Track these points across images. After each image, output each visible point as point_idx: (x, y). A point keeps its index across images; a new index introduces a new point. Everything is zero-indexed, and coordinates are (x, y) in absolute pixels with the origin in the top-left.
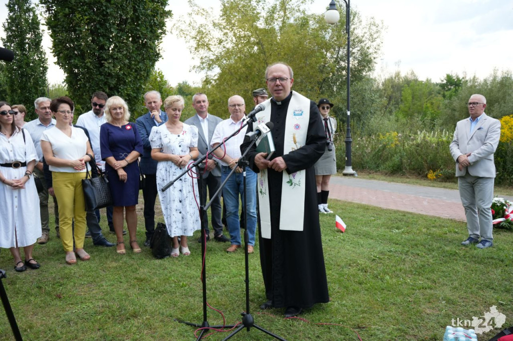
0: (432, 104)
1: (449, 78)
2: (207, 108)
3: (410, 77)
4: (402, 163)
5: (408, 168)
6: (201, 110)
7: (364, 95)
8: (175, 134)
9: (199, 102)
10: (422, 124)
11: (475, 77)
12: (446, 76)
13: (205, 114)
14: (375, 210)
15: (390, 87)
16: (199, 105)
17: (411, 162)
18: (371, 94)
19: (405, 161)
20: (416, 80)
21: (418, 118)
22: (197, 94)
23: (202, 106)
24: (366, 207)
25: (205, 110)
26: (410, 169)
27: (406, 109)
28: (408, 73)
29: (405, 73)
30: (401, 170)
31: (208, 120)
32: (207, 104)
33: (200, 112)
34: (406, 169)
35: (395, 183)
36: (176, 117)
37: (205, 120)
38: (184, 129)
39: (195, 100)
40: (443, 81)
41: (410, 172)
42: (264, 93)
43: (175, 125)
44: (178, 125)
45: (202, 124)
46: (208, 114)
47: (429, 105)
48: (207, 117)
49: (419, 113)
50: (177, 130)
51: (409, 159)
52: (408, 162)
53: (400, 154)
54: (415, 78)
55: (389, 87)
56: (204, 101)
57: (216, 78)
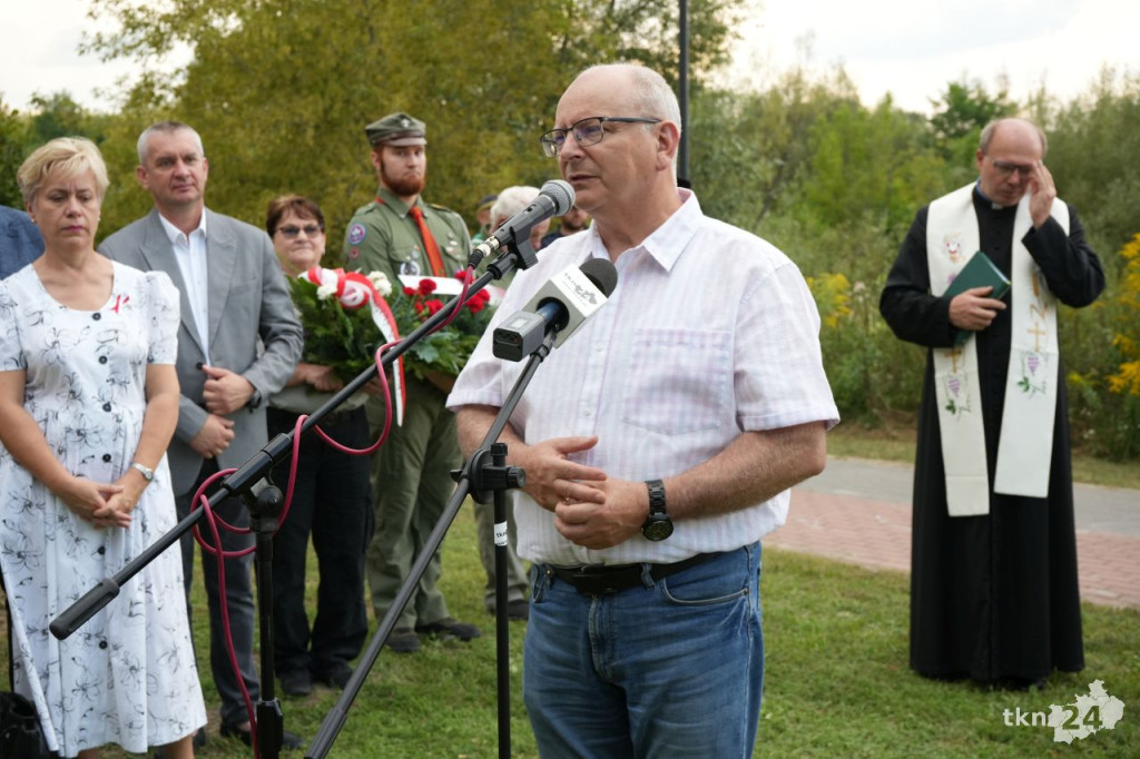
0: (907, 178)
1: (957, 95)
2: (202, 185)
3: (834, 89)
4: (867, 384)
5: (887, 401)
6: (177, 196)
7: (711, 148)
8: (80, 308)
9: (169, 161)
10: (891, 247)
11: (1043, 91)
12: (946, 90)
13: (192, 212)
14: (840, 577)
15: (783, 121)
16: (167, 173)
17: (898, 379)
18: (730, 144)
19: (874, 376)
20: (853, 104)
21: (876, 224)
22: (159, 127)
23: (180, 178)
24: (806, 568)
25: (192, 194)
26: (894, 405)
27: (827, 196)
28: (826, 77)
29: (819, 74)
30: (864, 410)
31: (205, 239)
32: (199, 170)
33: (173, 204)
34: (882, 407)
35: (863, 461)
36: (73, 229)
37: (194, 239)
38: (118, 289)
39: (152, 151)
40: (936, 104)
41: (895, 417)
42: (405, 134)
43: (79, 268)
44: (90, 270)
45: (180, 257)
46: (205, 212)
47: (898, 183)
48: (203, 226)
49: (879, 209)
50: (87, 290)
51: (889, 370)
52: (886, 381)
53: (860, 353)
54: (851, 93)
55: (778, 119)
56: (189, 159)
57: (180, 81)
